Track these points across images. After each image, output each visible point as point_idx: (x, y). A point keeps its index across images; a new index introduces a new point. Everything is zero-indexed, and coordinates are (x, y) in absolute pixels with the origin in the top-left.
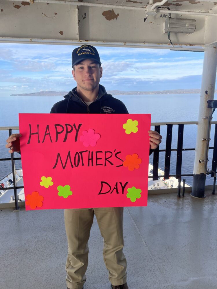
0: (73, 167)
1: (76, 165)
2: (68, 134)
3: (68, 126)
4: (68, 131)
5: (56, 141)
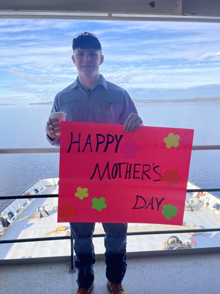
1: (114, 177)
2: (109, 144)
3: (109, 136)
4: (109, 142)
5: (97, 151)
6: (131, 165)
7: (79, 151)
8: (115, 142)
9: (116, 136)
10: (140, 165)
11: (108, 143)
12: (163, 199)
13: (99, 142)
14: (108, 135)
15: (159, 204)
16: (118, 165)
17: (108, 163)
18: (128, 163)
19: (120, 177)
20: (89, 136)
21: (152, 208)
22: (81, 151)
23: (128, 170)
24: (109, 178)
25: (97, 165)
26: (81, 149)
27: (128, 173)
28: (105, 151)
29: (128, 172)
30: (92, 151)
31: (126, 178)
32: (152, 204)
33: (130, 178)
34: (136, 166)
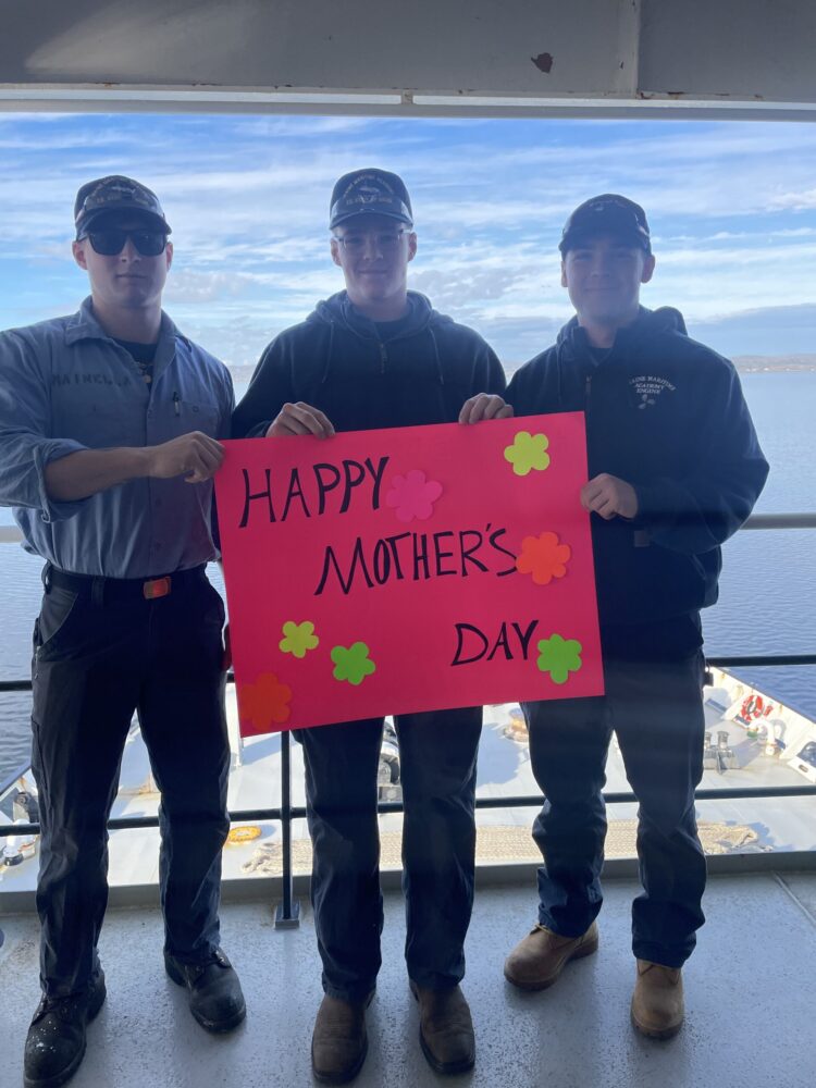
0: (370, 585)
1: (381, 578)
2: (353, 489)
3: (350, 467)
4: (353, 479)
5: (321, 512)
6: (424, 537)
7: (273, 519)
8: (369, 481)
9: (368, 462)
10: (450, 534)
11: (350, 485)
12: (534, 623)
13: (325, 485)
14: (346, 463)
15: (525, 641)
16: (388, 544)
17: (359, 539)
18: (415, 535)
19: (400, 576)
20: (295, 472)
21: (509, 656)
22: (279, 516)
23: (420, 554)
25: (329, 550)
26: (279, 512)
27: (421, 563)
28: (345, 508)
29: (420, 558)
30: (308, 515)
31: (416, 577)
32: (505, 643)
33: (427, 576)
34: (440, 538)
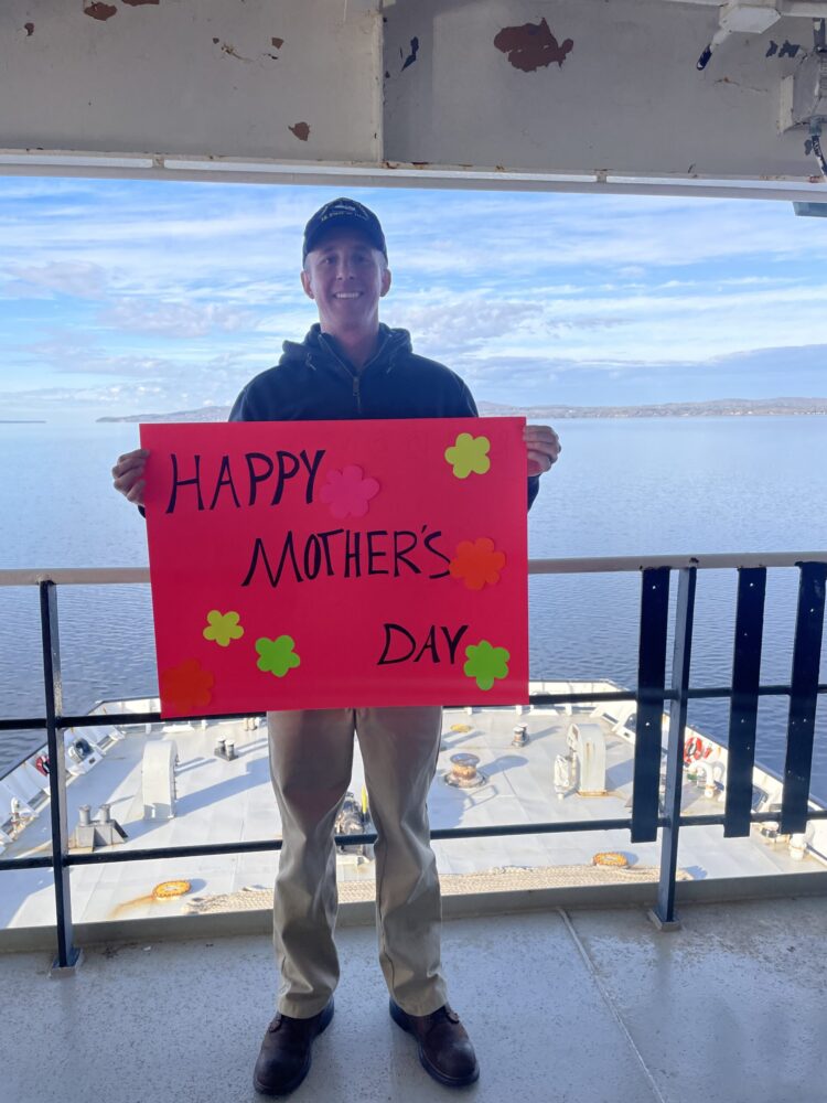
1: (311, 573)
2: (285, 480)
3: (284, 458)
4: (286, 472)
5: (252, 502)
6: (357, 535)
7: (201, 507)
8: (303, 472)
9: (303, 455)
10: (384, 533)
11: (283, 476)
12: (464, 629)
13: (257, 475)
14: (280, 454)
15: (453, 646)
16: (320, 540)
17: (290, 534)
18: (348, 532)
19: (330, 572)
20: (225, 461)
21: (436, 659)
23: (352, 551)
24: (299, 579)
25: (259, 541)
26: (207, 501)
27: (352, 560)
28: (276, 500)
29: (352, 556)
30: (238, 505)
31: (347, 574)
32: (433, 646)
33: (358, 574)
34: (373, 537)
